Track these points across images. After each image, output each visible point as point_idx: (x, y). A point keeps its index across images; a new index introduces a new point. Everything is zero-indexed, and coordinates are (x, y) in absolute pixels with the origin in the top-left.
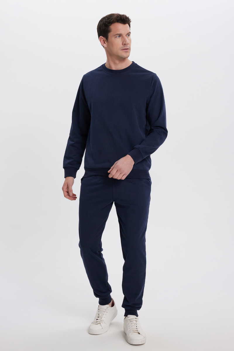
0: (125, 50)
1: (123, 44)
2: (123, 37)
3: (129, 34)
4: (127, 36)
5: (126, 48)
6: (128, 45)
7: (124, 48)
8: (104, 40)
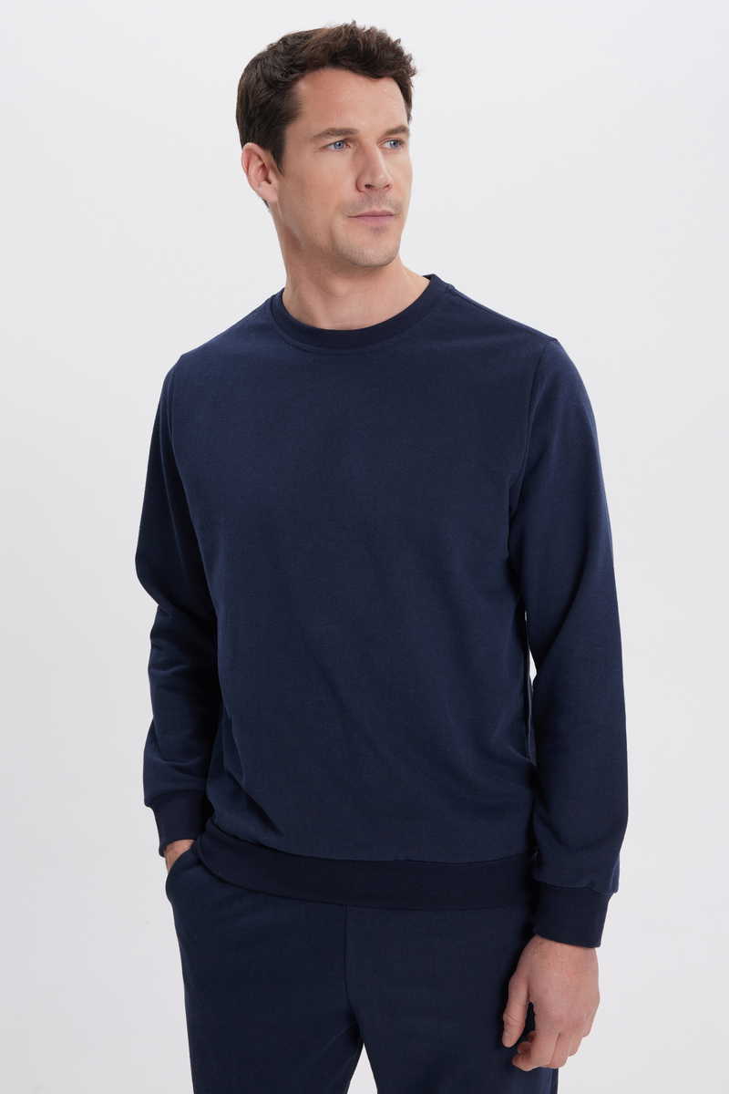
0: (373, 223)
1: (358, 188)
2: (361, 150)
3: (396, 138)
4: (387, 145)
5: (376, 209)
6: (391, 195)
7: (366, 210)
8: (263, 166)
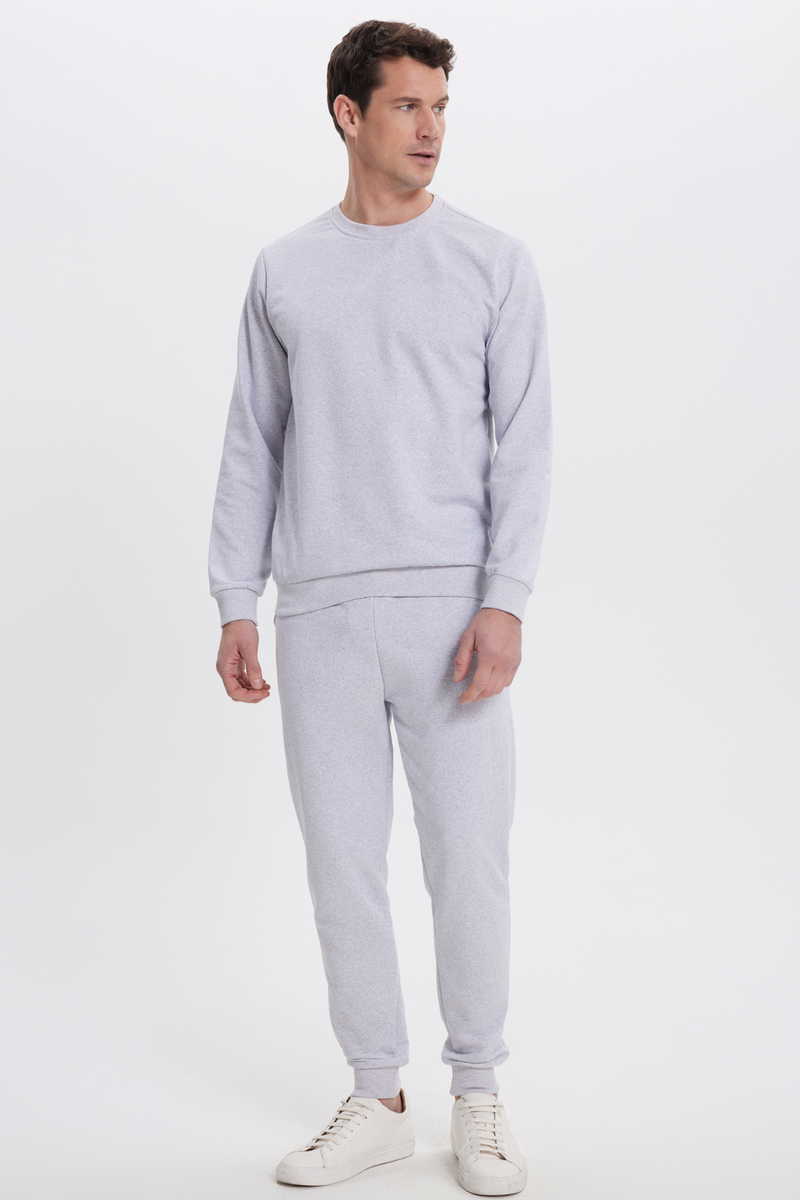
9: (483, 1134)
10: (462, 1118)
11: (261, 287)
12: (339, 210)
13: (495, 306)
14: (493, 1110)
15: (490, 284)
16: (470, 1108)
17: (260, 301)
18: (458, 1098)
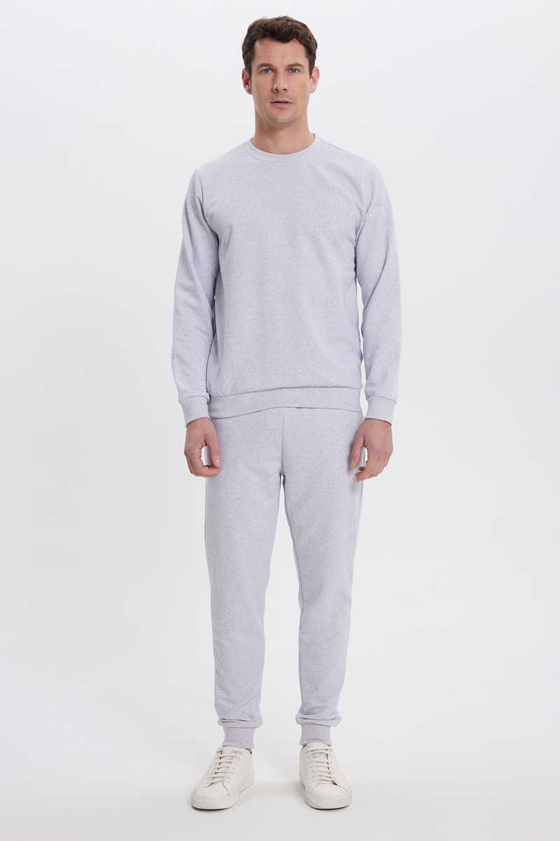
9: (320, 769)
10: (306, 759)
11: (199, 194)
12: (251, 144)
13: (364, 209)
14: (326, 752)
15: (360, 194)
16: (312, 751)
17: (198, 204)
18: (304, 746)
